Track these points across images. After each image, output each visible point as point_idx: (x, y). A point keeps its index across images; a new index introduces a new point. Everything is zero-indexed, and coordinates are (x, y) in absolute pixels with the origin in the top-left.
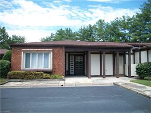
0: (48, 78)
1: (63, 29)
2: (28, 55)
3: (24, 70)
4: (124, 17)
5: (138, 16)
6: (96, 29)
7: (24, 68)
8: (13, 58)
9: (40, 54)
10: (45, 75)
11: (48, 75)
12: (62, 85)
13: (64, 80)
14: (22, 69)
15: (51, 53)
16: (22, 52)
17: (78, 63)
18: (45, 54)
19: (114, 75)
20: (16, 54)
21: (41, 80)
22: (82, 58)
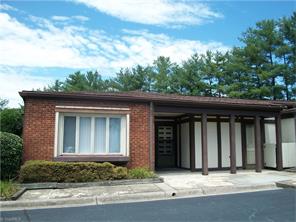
0: (123, 178)
1: (82, 73)
2: (69, 121)
3: (60, 158)
4: (208, 54)
5: (236, 52)
7: (61, 152)
9: (100, 119)
10: (116, 169)
11: (124, 169)
12: (174, 194)
13: (162, 181)
14: (55, 155)
15: (128, 116)
16: (57, 114)
17: (162, 142)
18: (111, 119)
19: (245, 167)
20: (38, 118)
21: (109, 182)
22: (171, 131)
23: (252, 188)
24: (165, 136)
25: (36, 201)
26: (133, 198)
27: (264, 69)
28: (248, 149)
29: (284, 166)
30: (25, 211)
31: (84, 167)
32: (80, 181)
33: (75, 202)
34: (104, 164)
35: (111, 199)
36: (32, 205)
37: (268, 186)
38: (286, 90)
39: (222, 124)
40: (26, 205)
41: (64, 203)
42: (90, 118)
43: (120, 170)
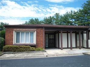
0: (33, 50)
1: (33, 19)
2: (18, 34)
4: (71, 12)
7: (15, 43)
8: (6, 36)
9: (27, 33)
10: (31, 48)
12: (47, 56)
13: (46, 52)
14: (14, 44)
15: (36, 32)
16: (14, 31)
17: (50, 39)
18: (30, 33)
20: (9, 33)
21: (29, 52)
22: (53, 36)
23: (74, 54)
24: (51, 38)
26: (34, 57)
29: (89, 47)
31: (21, 47)
32: (20, 51)
33: (16, 58)
34: (28, 46)
35: (27, 57)
36: (3, 58)
37: (79, 54)
39: (69, 34)
42: (24, 33)
43: (33, 48)
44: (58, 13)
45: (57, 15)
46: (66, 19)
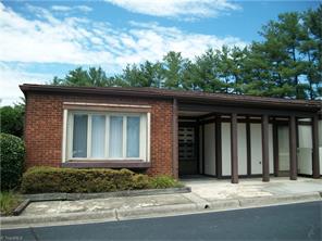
0: (144, 187)
2: (80, 122)
3: (69, 164)
4: (224, 49)
5: (256, 48)
6: (164, 71)
7: (70, 157)
11: (145, 176)
12: (206, 207)
13: (189, 190)
14: (64, 161)
15: (149, 114)
16: (66, 112)
17: (182, 145)
18: (128, 118)
19: (276, 174)
20: (42, 117)
21: (128, 192)
22: (192, 133)
23: (294, 198)
24: (185, 139)
25: (44, 216)
26: (160, 212)
27: (285, 66)
28: (281, 154)
29: (321, 173)
30: (32, 229)
31: (98, 175)
32: (94, 191)
33: (90, 217)
34: (122, 171)
35: (133, 214)
36: (39, 221)
37: (311, 196)
38: (310, 89)
39: (252, 125)
40: (32, 221)
41: (78, 218)
42: (104, 117)
43: (141, 178)
44: (177, 52)
45: (173, 57)
46: (208, 75)
